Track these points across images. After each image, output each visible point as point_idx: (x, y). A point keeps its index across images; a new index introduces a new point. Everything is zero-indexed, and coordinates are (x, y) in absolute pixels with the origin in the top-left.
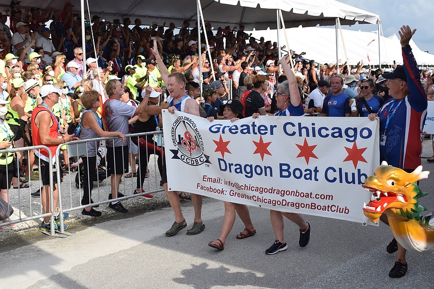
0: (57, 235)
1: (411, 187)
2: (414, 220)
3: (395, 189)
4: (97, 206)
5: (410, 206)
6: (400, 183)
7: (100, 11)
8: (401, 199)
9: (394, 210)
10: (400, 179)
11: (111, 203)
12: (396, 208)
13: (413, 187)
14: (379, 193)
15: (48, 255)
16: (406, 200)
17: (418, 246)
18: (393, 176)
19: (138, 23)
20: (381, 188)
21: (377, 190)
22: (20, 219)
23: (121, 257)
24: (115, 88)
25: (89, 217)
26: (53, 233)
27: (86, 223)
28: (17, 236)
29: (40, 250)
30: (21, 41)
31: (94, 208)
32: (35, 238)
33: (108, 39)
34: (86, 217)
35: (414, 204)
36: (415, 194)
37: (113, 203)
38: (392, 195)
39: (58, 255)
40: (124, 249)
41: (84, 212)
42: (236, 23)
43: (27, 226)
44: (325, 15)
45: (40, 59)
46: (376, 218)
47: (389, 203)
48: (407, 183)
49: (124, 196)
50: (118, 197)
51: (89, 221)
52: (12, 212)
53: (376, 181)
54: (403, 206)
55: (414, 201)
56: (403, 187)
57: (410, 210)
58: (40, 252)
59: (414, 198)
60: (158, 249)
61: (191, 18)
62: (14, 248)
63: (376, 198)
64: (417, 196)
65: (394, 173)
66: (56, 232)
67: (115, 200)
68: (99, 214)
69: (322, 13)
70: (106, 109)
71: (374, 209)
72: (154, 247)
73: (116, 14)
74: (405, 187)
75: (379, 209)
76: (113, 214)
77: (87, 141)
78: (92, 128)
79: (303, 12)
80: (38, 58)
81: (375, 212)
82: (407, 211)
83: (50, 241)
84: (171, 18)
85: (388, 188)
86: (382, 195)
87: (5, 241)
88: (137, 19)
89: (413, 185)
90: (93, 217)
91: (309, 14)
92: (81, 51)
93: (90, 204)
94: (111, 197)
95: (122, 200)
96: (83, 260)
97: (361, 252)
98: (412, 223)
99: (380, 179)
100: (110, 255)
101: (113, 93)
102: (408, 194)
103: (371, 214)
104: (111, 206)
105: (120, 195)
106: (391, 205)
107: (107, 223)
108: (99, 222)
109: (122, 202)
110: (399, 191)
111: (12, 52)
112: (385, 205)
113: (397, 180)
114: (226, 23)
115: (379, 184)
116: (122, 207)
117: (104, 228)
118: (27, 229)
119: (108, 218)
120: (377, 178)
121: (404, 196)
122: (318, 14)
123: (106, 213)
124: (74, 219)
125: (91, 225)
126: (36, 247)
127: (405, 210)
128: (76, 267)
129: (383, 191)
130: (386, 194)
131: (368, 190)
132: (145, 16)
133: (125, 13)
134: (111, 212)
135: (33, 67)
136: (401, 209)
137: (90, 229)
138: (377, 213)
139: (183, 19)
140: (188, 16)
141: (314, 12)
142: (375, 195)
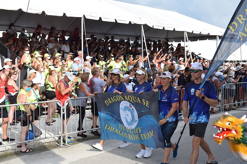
0: (64, 146)
1: (239, 126)
2: (242, 144)
3: (230, 127)
4: (85, 132)
5: (239, 136)
6: (233, 124)
7: (93, 32)
8: (234, 132)
9: (230, 138)
10: (233, 122)
11: (92, 130)
12: (231, 137)
13: (241, 126)
14: (221, 129)
15: (58, 156)
16: (237, 133)
17: (245, 158)
18: (229, 120)
19: (113, 38)
20: (222, 126)
21: (220, 127)
22: (45, 137)
23: (95, 159)
24: (97, 72)
25: (81, 137)
26: (62, 145)
27: (79, 141)
28: (44, 146)
29: (54, 153)
30: (53, 47)
31: (84, 133)
32: (53, 147)
33: (97, 47)
34: (79, 137)
35: (242, 135)
36: (242, 130)
37: (93, 131)
38: (229, 130)
39: (63, 156)
40: (96, 154)
41: (78, 135)
42: (164, 38)
43: (49, 141)
44: (211, 34)
45: (61, 56)
46: (220, 142)
47: (227, 134)
48: (237, 124)
49: (99, 127)
50: (96, 128)
51: (81, 140)
52: (41, 133)
53: (219, 122)
54: (235, 136)
55: (242, 134)
56: (235, 126)
57: (239, 138)
58: (54, 155)
59: (242, 132)
60: (114, 155)
61: (140, 35)
62: (41, 152)
63: (220, 131)
64: (243, 131)
65: (230, 119)
66: (63, 145)
67: (94, 129)
68: (86, 136)
69: (209, 33)
70: (91, 82)
71: (219, 137)
72: (112, 154)
73: (101, 33)
74: (236, 126)
75: (221, 137)
76: (93, 136)
77: (81, 99)
78: (84, 92)
79: (199, 33)
80: (60, 56)
81: (219, 139)
82: (238, 139)
83: (60, 149)
84: (129, 36)
85: (226, 126)
86: (223, 130)
87: (38, 148)
88: (112, 36)
89: (241, 125)
90: (83, 137)
91: (202, 33)
92: (81, 53)
93: (81, 131)
94: (92, 128)
95: (98, 129)
96: (75, 159)
97: (221, 161)
98: (241, 145)
99: (222, 122)
100: (89, 157)
101: (96, 74)
102: (238, 130)
103: (217, 140)
104: (92, 132)
105: (97, 127)
106: (228, 135)
107: (89, 141)
108: (86, 140)
109: (98, 131)
110: (233, 128)
111: (47, 53)
112: (225, 135)
113: (231, 122)
114: (159, 38)
115: (221, 124)
116: (98, 133)
117: (88, 144)
118: (49, 142)
119: (90, 138)
120: (220, 121)
121: (236, 131)
122: (207, 34)
123: (90, 136)
124: (73, 138)
125: (81, 142)
126: (53, 152)
127: (236, 138)
128: (71, 162)
129: (223, 128)
130: (225, 129)
131: (216, 127)
132: (116, 35)
133: (106, 33)
134: (92, 135)
135: (59, 60)
136: (234, 138)
137: (81, 144)
138: (221, 139)
139: (136, 36)
140: (138, 34)
141: (204, 33)
142: (220, 130)
